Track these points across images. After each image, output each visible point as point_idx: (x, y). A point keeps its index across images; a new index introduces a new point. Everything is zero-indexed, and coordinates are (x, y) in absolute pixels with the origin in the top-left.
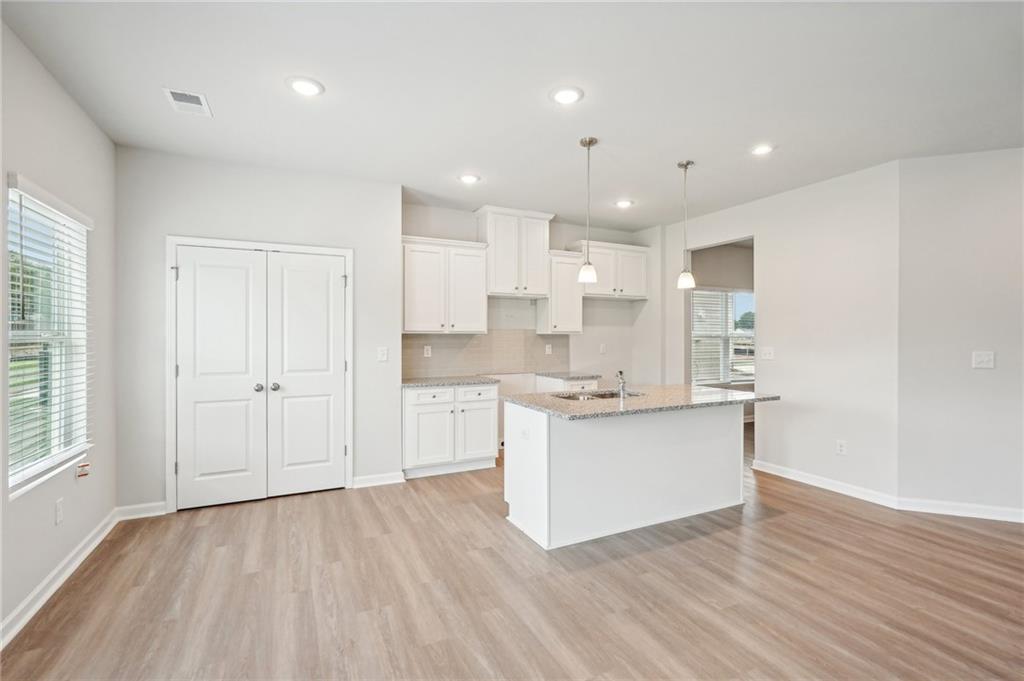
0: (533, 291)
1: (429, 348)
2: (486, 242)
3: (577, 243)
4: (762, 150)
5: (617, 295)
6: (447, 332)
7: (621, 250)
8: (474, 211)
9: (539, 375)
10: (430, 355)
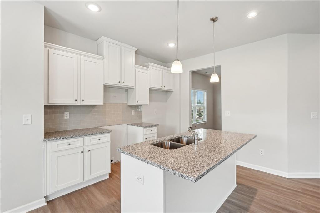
0: (127, 84)
1: (68, 113)
2: (103, 56)
3: (147, 64)
4: (252, 14)
5: (162, 88)
6: (79, 104)
7: (165, 69)
8: (96, 41)
9: (129, 125)
10: (68, 117)
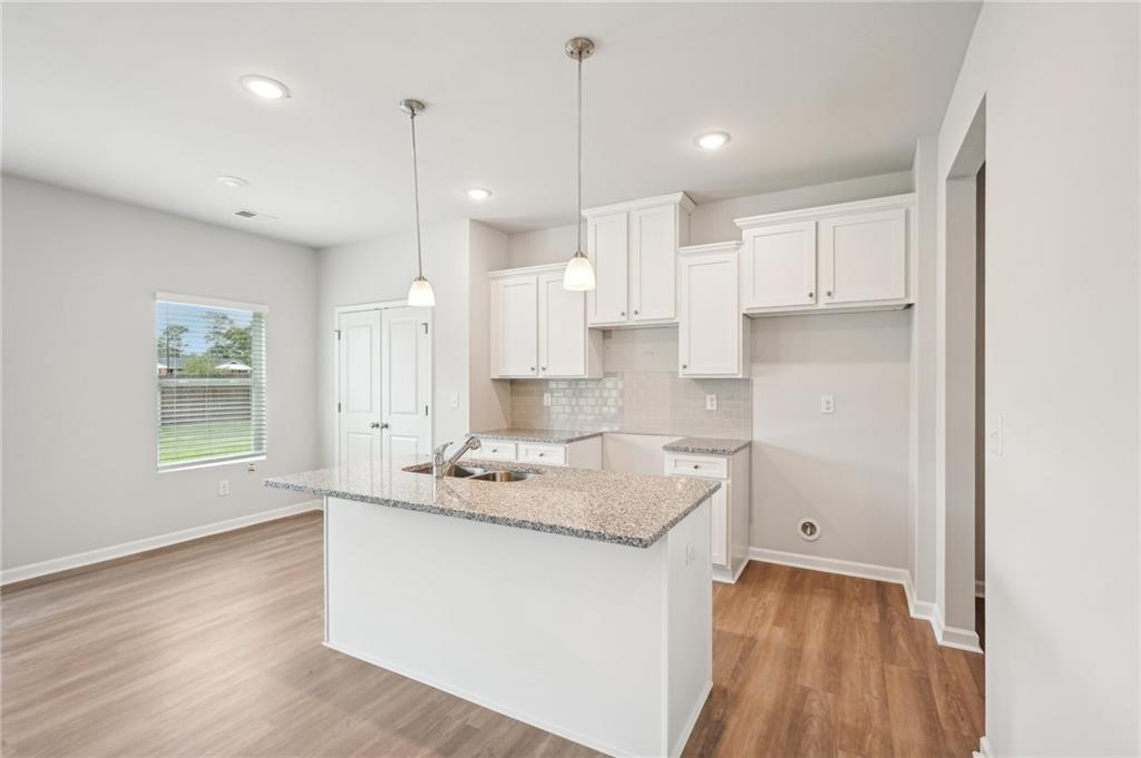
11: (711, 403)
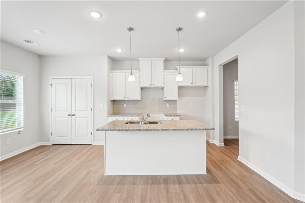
1: (125, 104)
2: (140, 70)
3: (175, 67)
4: (201, 15)
10: (126, 107)
11: (168, 105)
